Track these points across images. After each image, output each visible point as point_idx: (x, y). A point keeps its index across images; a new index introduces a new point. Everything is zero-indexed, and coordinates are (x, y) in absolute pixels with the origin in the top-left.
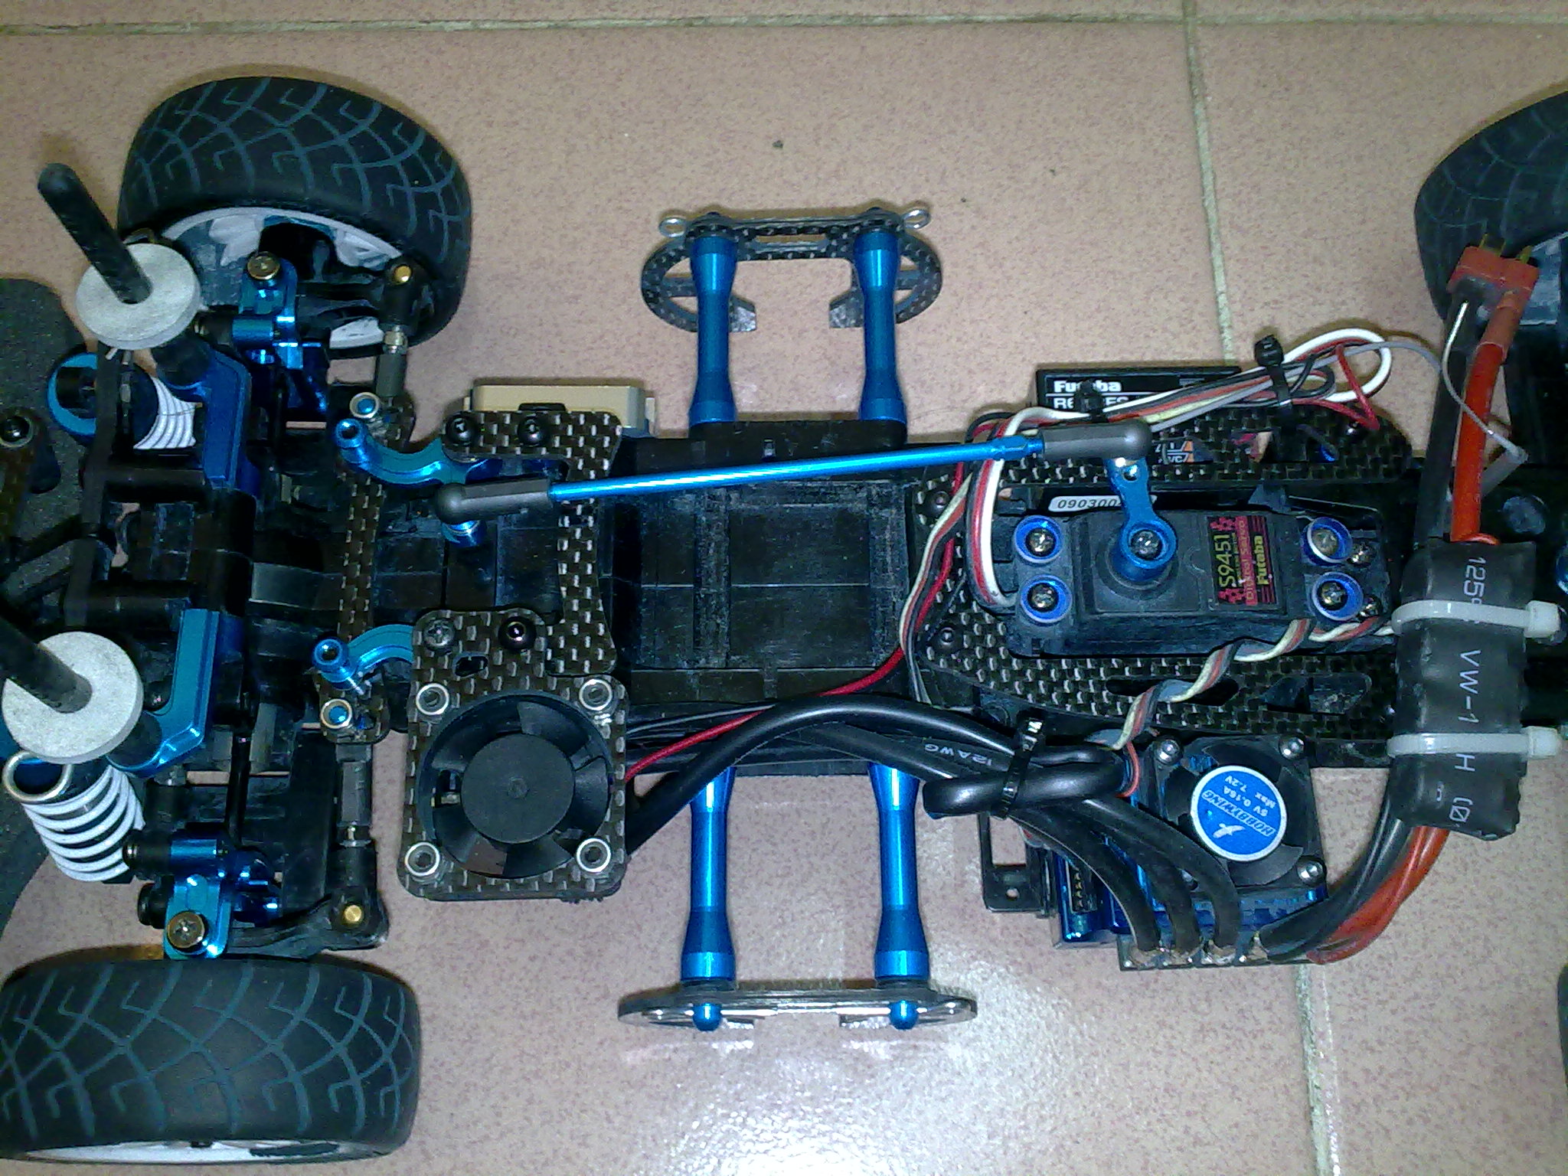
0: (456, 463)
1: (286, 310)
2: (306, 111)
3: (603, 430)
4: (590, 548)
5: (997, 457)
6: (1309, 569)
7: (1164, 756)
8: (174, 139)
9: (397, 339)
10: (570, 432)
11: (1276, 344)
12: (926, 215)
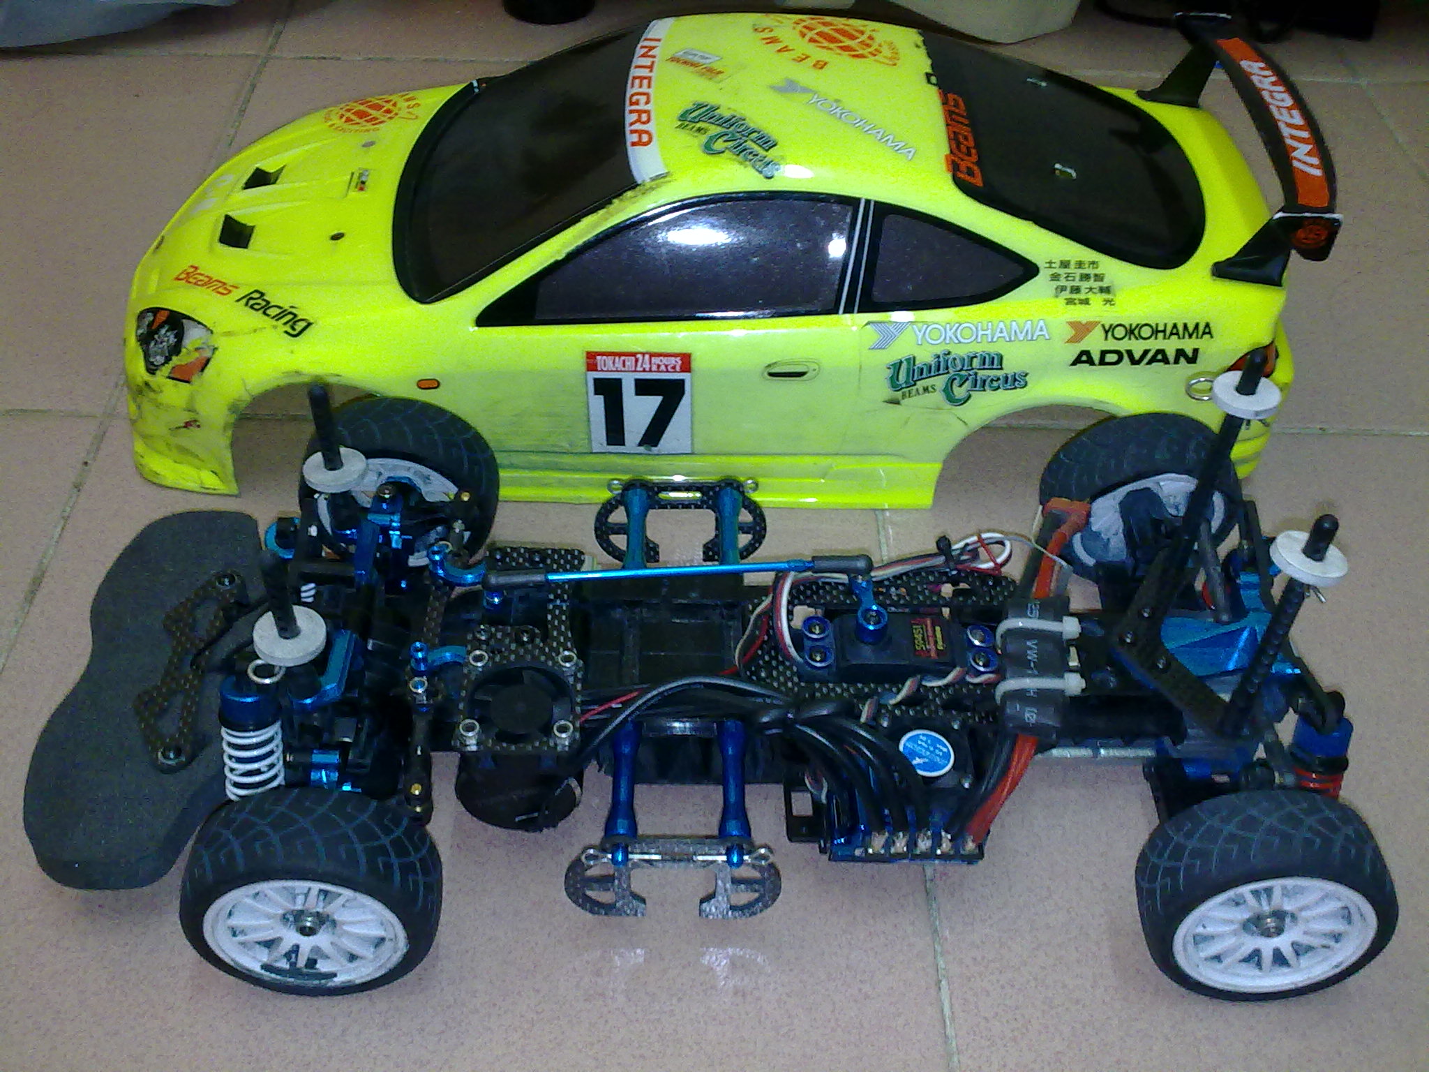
1: (396, 516)
3: (573, 557)
5: (789, 569)
6: (969, 648)
10: (556, 557)
11: (948, 540)
12: (756, 485)
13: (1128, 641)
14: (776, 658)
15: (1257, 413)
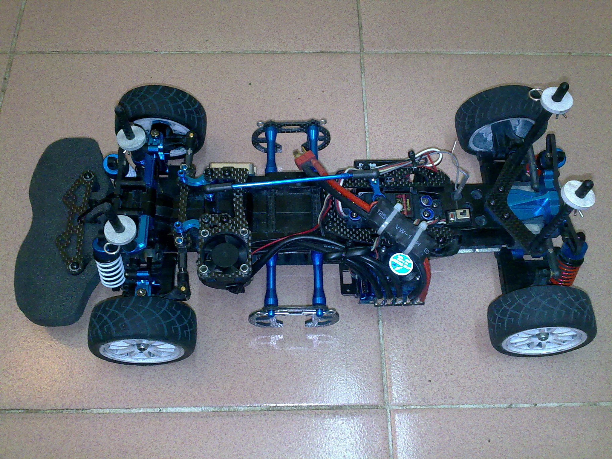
0: (207, 181)
1: (161, 144)
2: (171, 95)
3: (243, 172)
4: (241, 200)
5: (342, 178)
6: (421, 208)
7: (383, 251)
8: (137, 99)
9: (190, 151)
10: (235, 173)
11: (413, 152)
12: (326, 122)
13: (492, 204)
14: (336, 217)
15: (561, 112)
